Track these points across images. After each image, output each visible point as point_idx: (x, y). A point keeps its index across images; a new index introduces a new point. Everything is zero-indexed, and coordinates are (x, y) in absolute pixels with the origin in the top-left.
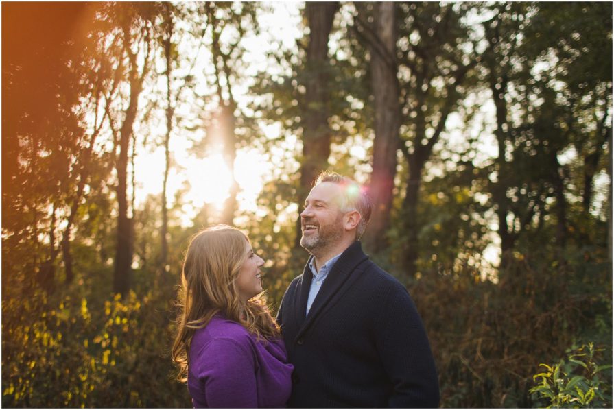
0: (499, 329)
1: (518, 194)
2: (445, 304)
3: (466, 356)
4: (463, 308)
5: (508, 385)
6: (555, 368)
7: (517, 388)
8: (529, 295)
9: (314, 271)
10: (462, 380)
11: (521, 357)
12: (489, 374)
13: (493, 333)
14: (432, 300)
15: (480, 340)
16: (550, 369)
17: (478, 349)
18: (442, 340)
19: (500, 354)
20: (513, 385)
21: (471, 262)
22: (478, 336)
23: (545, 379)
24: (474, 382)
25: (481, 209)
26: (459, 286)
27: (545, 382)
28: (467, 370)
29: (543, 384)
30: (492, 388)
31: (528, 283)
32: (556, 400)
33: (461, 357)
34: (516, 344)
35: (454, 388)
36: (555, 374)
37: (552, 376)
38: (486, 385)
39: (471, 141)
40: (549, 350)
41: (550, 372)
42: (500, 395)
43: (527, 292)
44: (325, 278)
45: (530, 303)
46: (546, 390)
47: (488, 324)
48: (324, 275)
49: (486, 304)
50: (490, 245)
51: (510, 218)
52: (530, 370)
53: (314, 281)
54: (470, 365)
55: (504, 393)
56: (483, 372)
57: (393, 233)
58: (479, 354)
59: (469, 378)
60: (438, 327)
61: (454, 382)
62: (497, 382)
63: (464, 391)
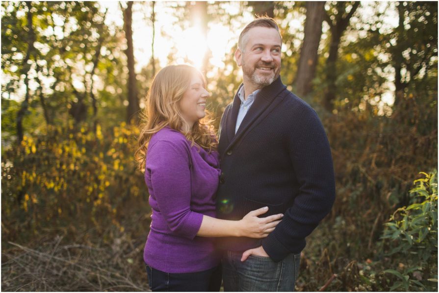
0: (389, 147)
1: (411, 54)
2: (351, 130)
3: (364, 165)
4: (364, 133)
5: (393, 186)
6: (431, 175)
7: (400, 187)
8: (414, 124)
9: (241, 98)
10: (359, 182)
11: (404, 167)
12: (380, 178)
13: (385, 150)
14: (342, 127)
15: (375, 155)
16: (427, 176)
17: (373, 161)
18: (348, 155)
19: (389, 165)
20: (397, 185)
21: (373, 102)
22: (373, 152)
23: (422, 183)
24: (369, 184)
25: (383, 65)
26: (363, 117)
27: (422, 185)
28: (364, 175)
29: (420, 187)
30: (381, 188)
31: (414, 114)
32: (429, 199)
33: (360, 166)
34: (401, 158)
35: (353, 188)
36: (431, 180)
37: (429, 181)
38: (377, 186)
39: (379, 15)
40: (425, 163)
41: (428, 178)
42: (386, 192)
43: (413, 121)
44: (251, 104)
45: (414, 129)
46: (422, 191)
47: (381, 143)
48: (251, 102)
49: (381, 130)
50: (388, 91)
51: (404, 72)
52: (409, 176)
53: (242, 106)
54: (367, 172)
55: (389, 191)
56: (375, 177)
57: (317, 81)
58: (373, 165)
59: (365, 181)
60: (345, 146)
61: (354, 183)
62: (385, 185)
63: (361, 189)
